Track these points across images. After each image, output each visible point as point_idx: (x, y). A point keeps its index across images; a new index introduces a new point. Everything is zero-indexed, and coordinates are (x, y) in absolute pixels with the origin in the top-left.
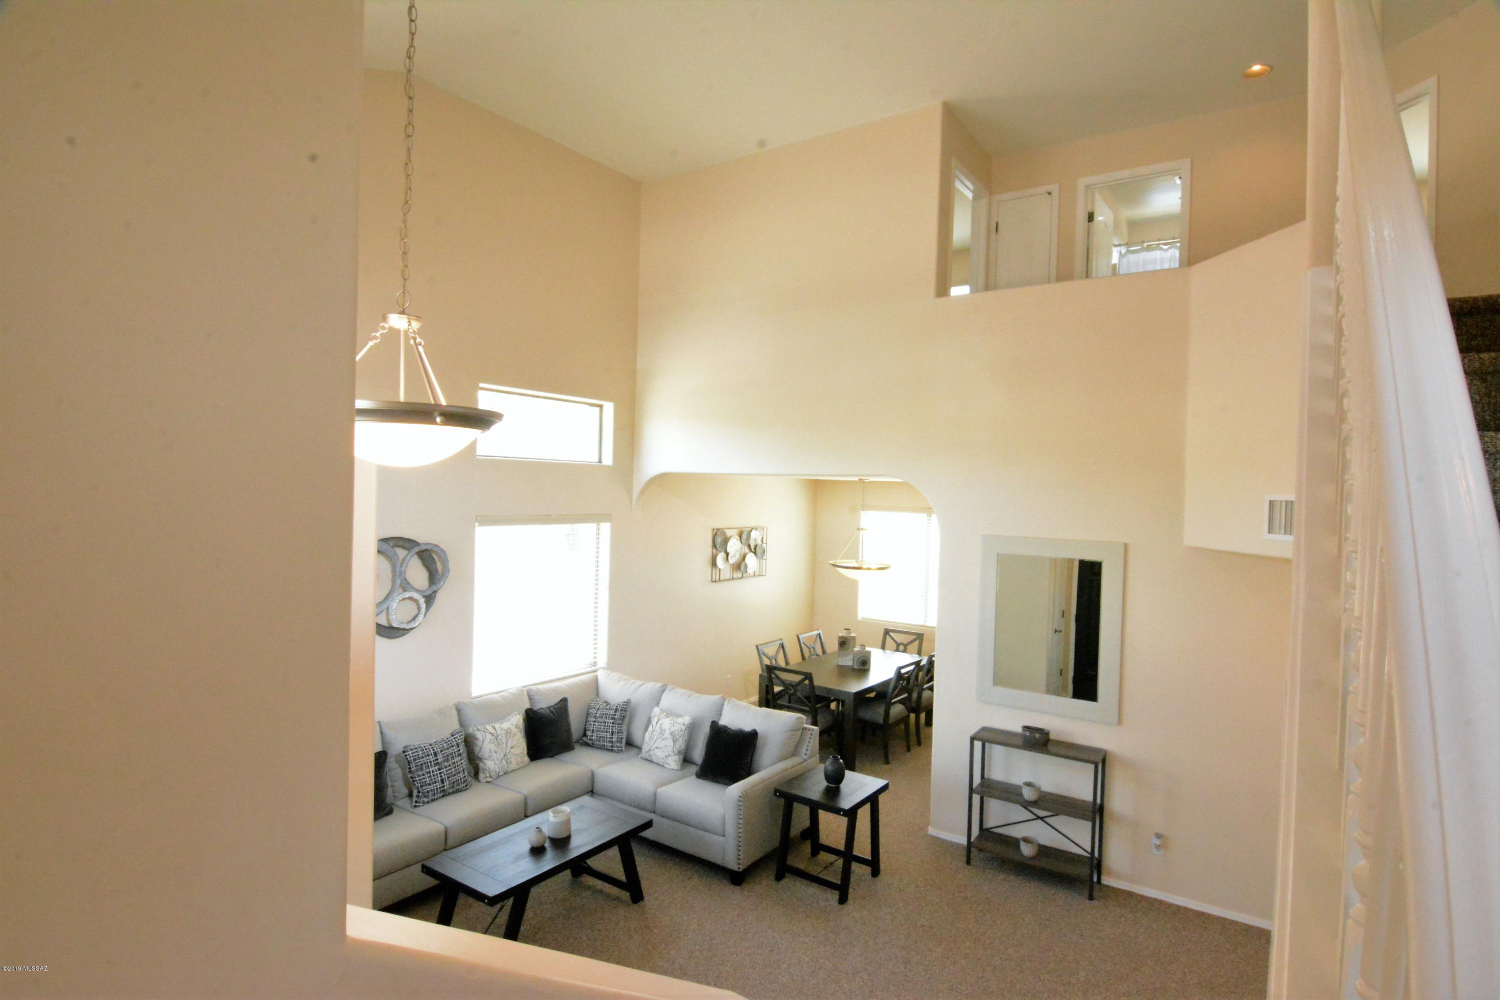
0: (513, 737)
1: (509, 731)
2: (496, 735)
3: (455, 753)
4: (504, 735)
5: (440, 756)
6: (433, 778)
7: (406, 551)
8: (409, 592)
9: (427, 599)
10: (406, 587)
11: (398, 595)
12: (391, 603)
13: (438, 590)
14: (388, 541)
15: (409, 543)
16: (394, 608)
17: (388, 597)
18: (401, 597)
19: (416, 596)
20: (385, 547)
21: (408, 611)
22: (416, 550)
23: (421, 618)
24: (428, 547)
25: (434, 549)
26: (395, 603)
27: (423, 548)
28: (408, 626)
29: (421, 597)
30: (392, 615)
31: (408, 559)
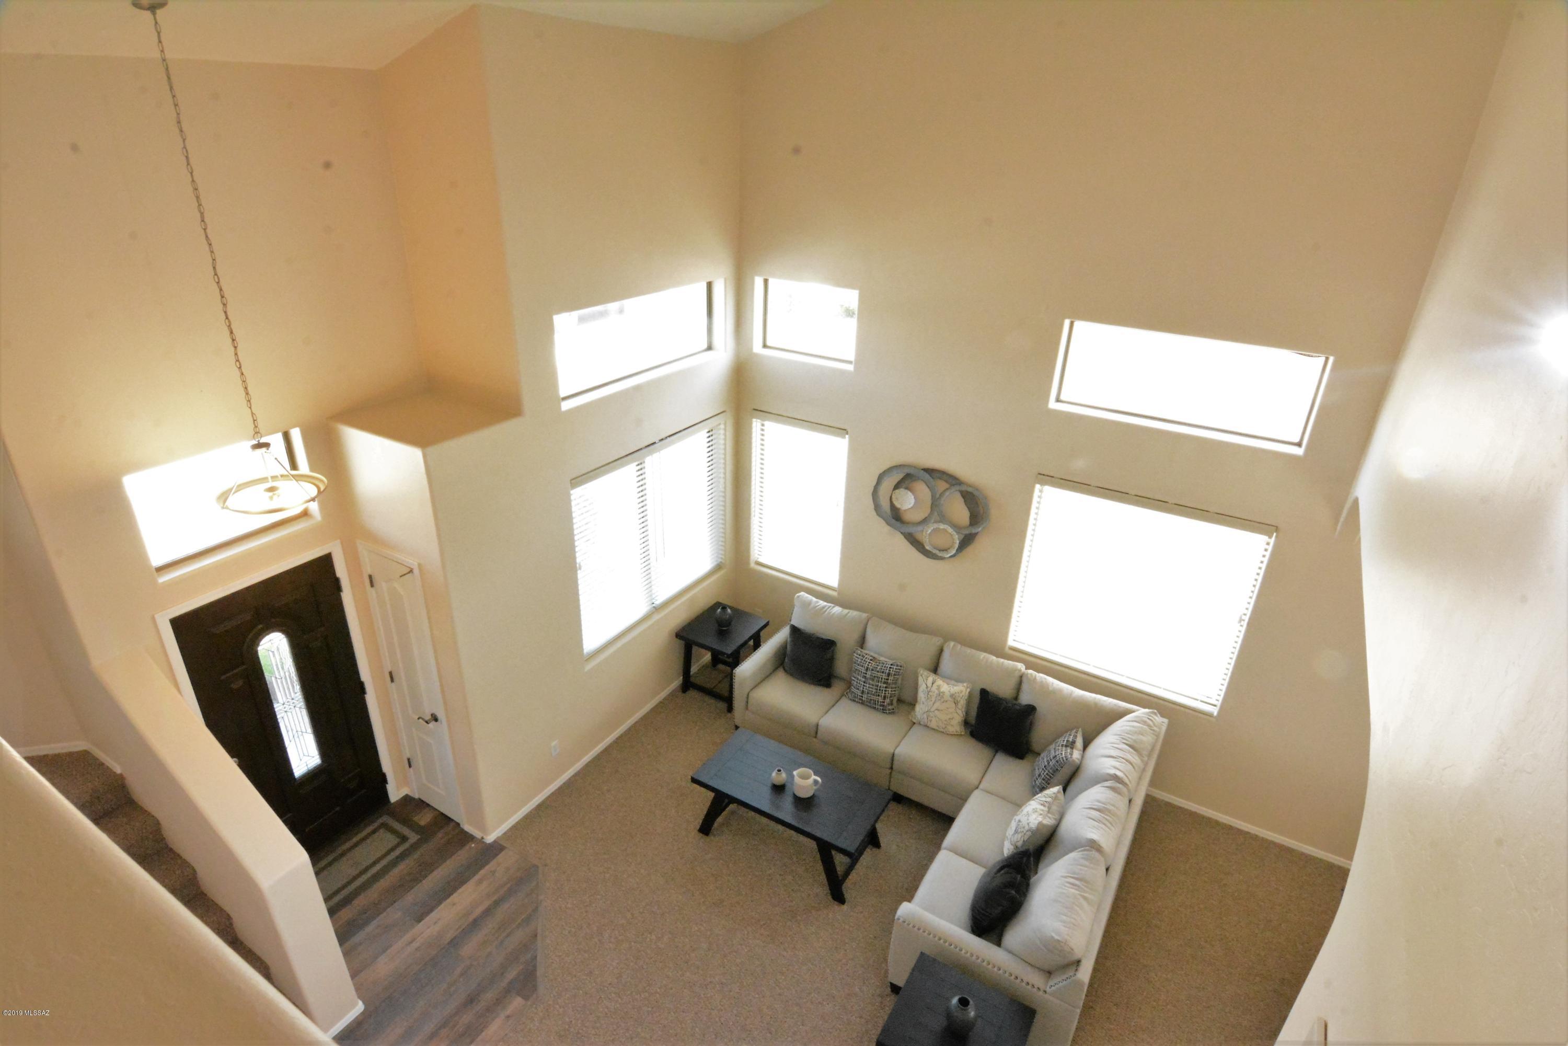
0: (943, 702)
1: (941, 694)
2: (929, 689)
3: (882, 679)
4: (935, 694)
5: (869, 673)
6: (878, 691)
7: (947, 486)
8: (944, 524)
9: (962, 537)
10: (943, 519)
11: (934, 523)
12: (926, 527)
13: (977, 533)
14: (930, 471)
15: (952, 480)
16: (928, 533)
17: (924, 521)
18: (936, 526)
19: (950, 530)
20: (927, 476)
21: (941, 541)
22: (958, 488)
23: (954, 552)
24: (970, 489)
25: (976, 493)
26: (929, 529)
27: (964, 488)
28: (940, 554)
29: (955, 533)
30: (926, 537)
31: (947, 493)
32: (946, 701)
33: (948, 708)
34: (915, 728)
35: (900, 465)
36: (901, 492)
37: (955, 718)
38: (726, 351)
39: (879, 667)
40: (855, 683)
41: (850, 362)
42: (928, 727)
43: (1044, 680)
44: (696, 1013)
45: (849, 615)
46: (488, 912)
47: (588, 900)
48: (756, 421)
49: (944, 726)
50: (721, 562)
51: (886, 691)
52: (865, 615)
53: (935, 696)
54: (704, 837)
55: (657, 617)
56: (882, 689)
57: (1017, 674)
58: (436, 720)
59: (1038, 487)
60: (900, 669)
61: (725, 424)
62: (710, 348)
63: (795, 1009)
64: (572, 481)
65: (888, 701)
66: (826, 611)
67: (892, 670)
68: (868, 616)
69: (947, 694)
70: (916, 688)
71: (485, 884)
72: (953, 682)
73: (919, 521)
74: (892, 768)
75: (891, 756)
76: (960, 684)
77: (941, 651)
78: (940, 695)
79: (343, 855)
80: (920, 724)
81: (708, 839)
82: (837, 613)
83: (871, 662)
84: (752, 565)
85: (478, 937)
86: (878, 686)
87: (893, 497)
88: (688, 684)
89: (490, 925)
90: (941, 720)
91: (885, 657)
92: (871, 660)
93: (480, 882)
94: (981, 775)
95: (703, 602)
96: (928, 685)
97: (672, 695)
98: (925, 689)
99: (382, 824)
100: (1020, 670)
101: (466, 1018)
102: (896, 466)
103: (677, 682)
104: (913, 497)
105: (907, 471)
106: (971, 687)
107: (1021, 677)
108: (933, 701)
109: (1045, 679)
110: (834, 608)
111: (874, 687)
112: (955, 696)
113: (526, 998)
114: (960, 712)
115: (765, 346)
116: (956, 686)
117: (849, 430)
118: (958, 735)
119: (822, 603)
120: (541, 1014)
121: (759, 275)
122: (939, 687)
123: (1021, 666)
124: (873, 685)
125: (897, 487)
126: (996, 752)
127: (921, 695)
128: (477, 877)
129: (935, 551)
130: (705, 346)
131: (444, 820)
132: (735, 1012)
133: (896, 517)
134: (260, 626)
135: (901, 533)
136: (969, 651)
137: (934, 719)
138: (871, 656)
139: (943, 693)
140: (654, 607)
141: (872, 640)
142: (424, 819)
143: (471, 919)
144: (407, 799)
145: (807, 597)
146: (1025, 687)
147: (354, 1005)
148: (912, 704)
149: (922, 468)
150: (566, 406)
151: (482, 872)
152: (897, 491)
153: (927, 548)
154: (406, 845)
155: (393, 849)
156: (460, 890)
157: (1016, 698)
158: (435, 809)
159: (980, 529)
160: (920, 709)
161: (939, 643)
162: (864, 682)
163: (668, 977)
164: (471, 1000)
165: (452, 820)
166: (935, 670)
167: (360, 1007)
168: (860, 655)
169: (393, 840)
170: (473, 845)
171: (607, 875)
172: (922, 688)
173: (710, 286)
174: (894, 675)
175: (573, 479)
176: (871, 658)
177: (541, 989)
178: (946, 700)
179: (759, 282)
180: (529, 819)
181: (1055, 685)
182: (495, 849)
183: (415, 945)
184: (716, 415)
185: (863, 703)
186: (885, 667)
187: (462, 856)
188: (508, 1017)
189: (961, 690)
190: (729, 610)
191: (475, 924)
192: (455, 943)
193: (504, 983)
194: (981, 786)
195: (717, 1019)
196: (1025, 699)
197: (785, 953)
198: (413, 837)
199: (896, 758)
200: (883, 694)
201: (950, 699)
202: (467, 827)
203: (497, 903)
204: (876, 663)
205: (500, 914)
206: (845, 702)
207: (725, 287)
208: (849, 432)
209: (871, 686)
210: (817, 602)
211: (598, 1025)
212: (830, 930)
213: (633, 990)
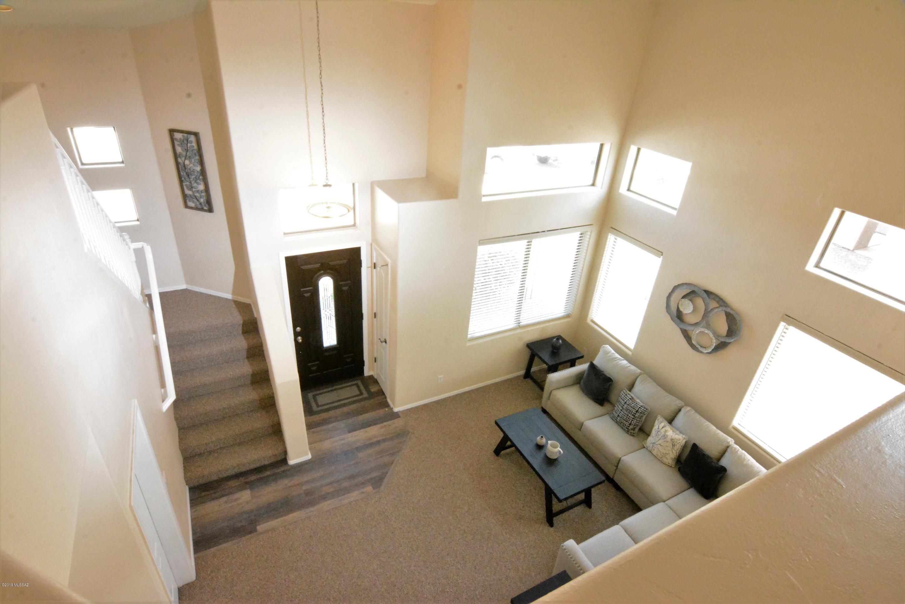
0: (665, 441)
3: (632, 412)
5: (626, 406)
6: (628, 419)
7: (717, 305)
8: (708, 330)
9: (719, 342)
10: (708, 326)
11: (702, 327)
12: (696, 329)
13: (730, 343)
14: (708, 292)
15: (721, 302)
16: (697, 333)
17: (696, 324)
18: (703, 330)
19: (711, 335)
20: (705, 295)
21: (704, 341)
22: (724, 309)
23: (710, 350)
24: (731, 312)
25: (736, 316)
26: (698, 330)
27: (728, 310)
28: (701, 349)
29: (714, 338)
30: (694, 335)
31: (716, 310)
32: (667, 442)
33: (667, 446)
34: (643, 450)
35: (689, 284)
36: (686, 302)
37: (671, 455)
38: (601, 188)
39: (633, 405)
40: (616, 409)
41: (675, 209)
42: (651, 453)
43: (743, 456)
44: (444, 538)
45: (630, 367)
46: (378, 442)
47: (423, 459)
48: (611, 235)
49: (661, 456)
50: (570, 314)
51: (632, 420)
52: (639, 371)
53: (662, 435)
54: (495, 456)
55: (519, 331)
56: (630, 418)
57: (725, 444)
58: (386, 342)
59: (782, 324)
60: (645, 411)
61: (591, 232)
62: (593, 185)
63: (495, 564)
64: (480, 241)
65: (631, 427)
66: (616, 360)
67: (640, 409)
68: (640, 372)
69: (669, 437)
70: (653, 426)
71: (383, 430)
72: (678, 432)
73: (691, 324)
74: (617, 466)
75: (618, 460)
76: (681, 435)
77: (680, 410)
78: (665, 436)
79: (335, 390)
80: (647, 449)
81: (496, 458)
82: (622, 364)
83: (630, 400)
84: (589, 321)
85: (370, 451)
86: (628, 416)
87: (680, 303)
88: (528, 375)
89: (377, 448)
90: (660, 452)
91: (641, 401)
92: (630, 399)
93: (382, 428)
94: (670, 496)
95: (551, 332)
96: (659, 427)
97: (518, 377)
98: (657, 429)
99: (357, 384)
100: (729, 443)
101: (346, 484)
102: (686, 284)
103: (522, 372)
104: (692, 306)
105: (693, 288)
106: (687, 439)
107: (728, 447)
108: (659, 438)
109: (745, 455)
110: (622, 361)
111: (626, 415)
112: (674, 441)
113: (374, 488)
114: (674, 452)
115: (629, 190)
116: (677, 434)
117: (664, 253)
118: (669, 466)
119: (617, 355)
120: (377, 499)
121: (635, 144)
122: (666, 431)
123: (731, 441)
124: (625, 414)
125: (684, 297)
126: (691, 487)
127: (654, 433)
128: (382, 425)
129: (698, 346)
130: (591, 183)
131: (381, 393)
132: (463, 548)
133: (679, 317)
134: (322, 272)
135: (680, 328)
136: (698, 417)
137: (656, 449)
138: (631, 396)
139: (667, 435)
140: (519, 325)
141: (637, 388)
142: (374, 389)
143: (370, 442)
144: (371, 377)
145: (609, 349)
146: (727, 454)
147: (307, 454)
148: (648, 435)
149: (703, 289)
150: (484, 199)
151: (385, 423)
152: (683, 300)
153: (694, 342)
154: (361, 397)
155: (356, 396)
156: (372, 427)
157: (719, 459)
158: (380, 387)
159: (732, 341)
160: (650, 440)
161: (680, 405)
162: (621, 410)
163: (440, 513)
164: (351, 477)
165: (385, 395)
166: (670, 421)
167: (309, 456)
168: (624, 393)
169: (357, 392)
170: (387, 409)
171: (438, 452)
172: (656, 427)
173: (602, 146)
174: (641, 413)
175: (481, 240)
176: (630, 397)
177: (382, 488)
178: (667, 440)
179: (633, 149)
180: (417, 409)
181: (749, 462)
182: (396, 416)
183: (343, 442)
184: (588, 225)
185: (617, 422)
186: (637, 406)
187: (381, 412)
188: (363, 493)
189: (680, 439)
190: (561, 341)
191: (372, 445)
192: (359, 449)
193: (369, 477)
194: (666, 502)
195: (453, 547)
196: (724, 462)
197: (505, 535)
198: (365, 395)
199: (621, 461)
200: (630, 422)
201: (670, 441)
202: (389, 400)
203: (384, 440)
204: (633, 401)
205: (383, 446)
206: (607, 418)
207: (610, 148)
208: (663, 255)
209: (624, 414)
210: (613, 354)
211: (398, 518)
212: (536, 536)
213: (421, 510)
